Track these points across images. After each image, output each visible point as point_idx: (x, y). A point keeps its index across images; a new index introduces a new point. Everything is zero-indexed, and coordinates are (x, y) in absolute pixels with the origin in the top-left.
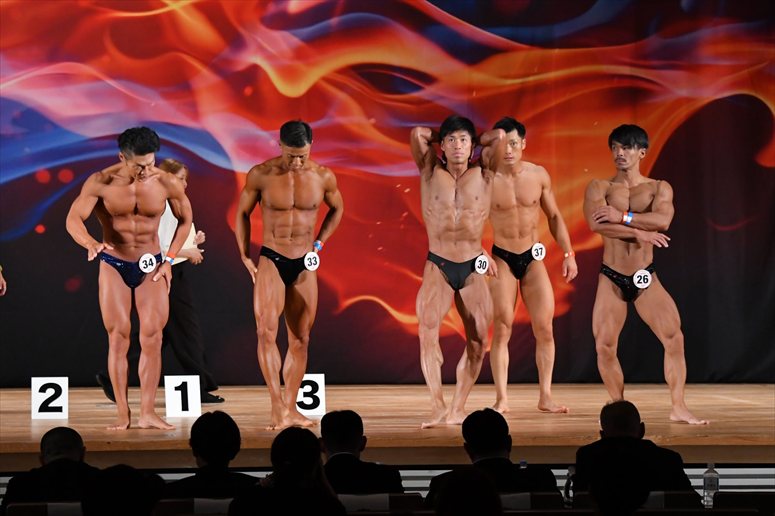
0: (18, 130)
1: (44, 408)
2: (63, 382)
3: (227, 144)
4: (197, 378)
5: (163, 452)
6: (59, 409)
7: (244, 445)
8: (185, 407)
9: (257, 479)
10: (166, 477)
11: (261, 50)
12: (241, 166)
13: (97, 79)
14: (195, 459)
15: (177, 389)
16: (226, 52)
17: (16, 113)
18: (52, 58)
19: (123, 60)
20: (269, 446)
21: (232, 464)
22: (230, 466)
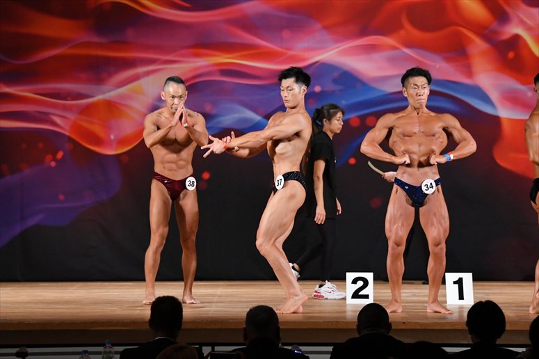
0: (338, 87)
1: (356, 295)
2: (369, 276)
3: (494, 96)
4: (470, 275)
5: (446, 331)
6: (366, 297)
7: (508, 327)
8: (461, 297)
9: (518, 353)
10: (448, 350)
11: (522, 23)
12: (505, 113)
13: (395, 48)
14: (470, 336)
15: (455, 283)
16: (495, 25)
17: (336, 74)
18: (363, 33)
19: (416, 33)
20: (527, 328)
21: (499, 342)
22: (497, 343)
